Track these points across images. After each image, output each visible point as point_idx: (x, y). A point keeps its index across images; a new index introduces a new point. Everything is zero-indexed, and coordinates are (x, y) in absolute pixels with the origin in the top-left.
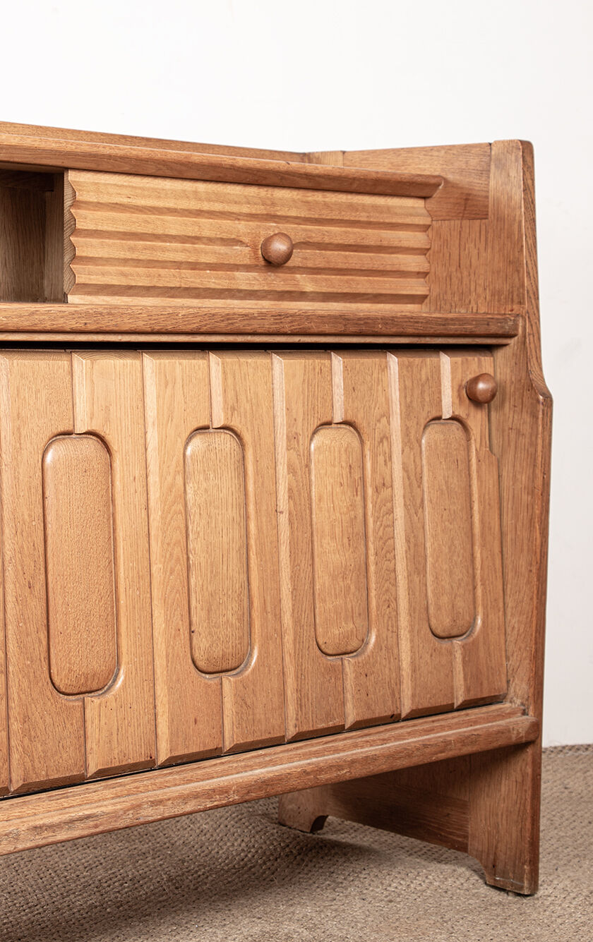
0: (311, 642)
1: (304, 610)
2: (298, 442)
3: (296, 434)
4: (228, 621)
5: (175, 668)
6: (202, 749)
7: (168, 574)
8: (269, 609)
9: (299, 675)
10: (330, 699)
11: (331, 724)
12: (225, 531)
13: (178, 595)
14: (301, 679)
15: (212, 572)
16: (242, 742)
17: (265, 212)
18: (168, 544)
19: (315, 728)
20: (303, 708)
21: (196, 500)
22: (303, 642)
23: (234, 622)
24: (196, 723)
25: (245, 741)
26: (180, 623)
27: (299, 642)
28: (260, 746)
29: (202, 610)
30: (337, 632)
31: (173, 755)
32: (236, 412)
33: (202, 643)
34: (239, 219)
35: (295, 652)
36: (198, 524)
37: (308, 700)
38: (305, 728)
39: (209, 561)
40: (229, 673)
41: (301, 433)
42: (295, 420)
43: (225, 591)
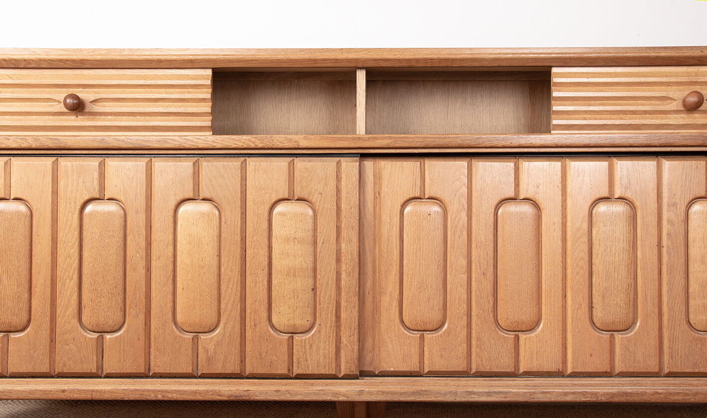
0: (682, 322)
1: (677, 303)
2: (676, 208)
3: (675, 203)
4: (617, 304)
5: (577, 325)
6: (595, 371)
7: (575, 274)
8: (649, 300)
9: (671, 339)
10: (696, 356)
11: (696, 370)
12: (617, 255)
13: (581, 287)
14: (673, 342)
15: (606, 276)
16: (625, 371)
17: (688, 80)
18: (576, 259)
19: (683, 371)
20: (674, 358)
21: (597, 237)
22: (675, 321)
23: (622, 305)
24: (591, 356)
25: (627, 370)
26: (582, 301)
27: (672, 321)
28: (641, 375)
29: (599, 296)
30: (704, 318)
31: (574, 370)
32: (628, 190)
33: (598, 314)
34: (670, 86)
35: (668, 326)
36: (598, 250)
37: (678, 354)
38: (675, 370)
39: (605, 271)
40: (619, 333)
41: (679, 202)
42: (675, 195)
43: (616, 287)
